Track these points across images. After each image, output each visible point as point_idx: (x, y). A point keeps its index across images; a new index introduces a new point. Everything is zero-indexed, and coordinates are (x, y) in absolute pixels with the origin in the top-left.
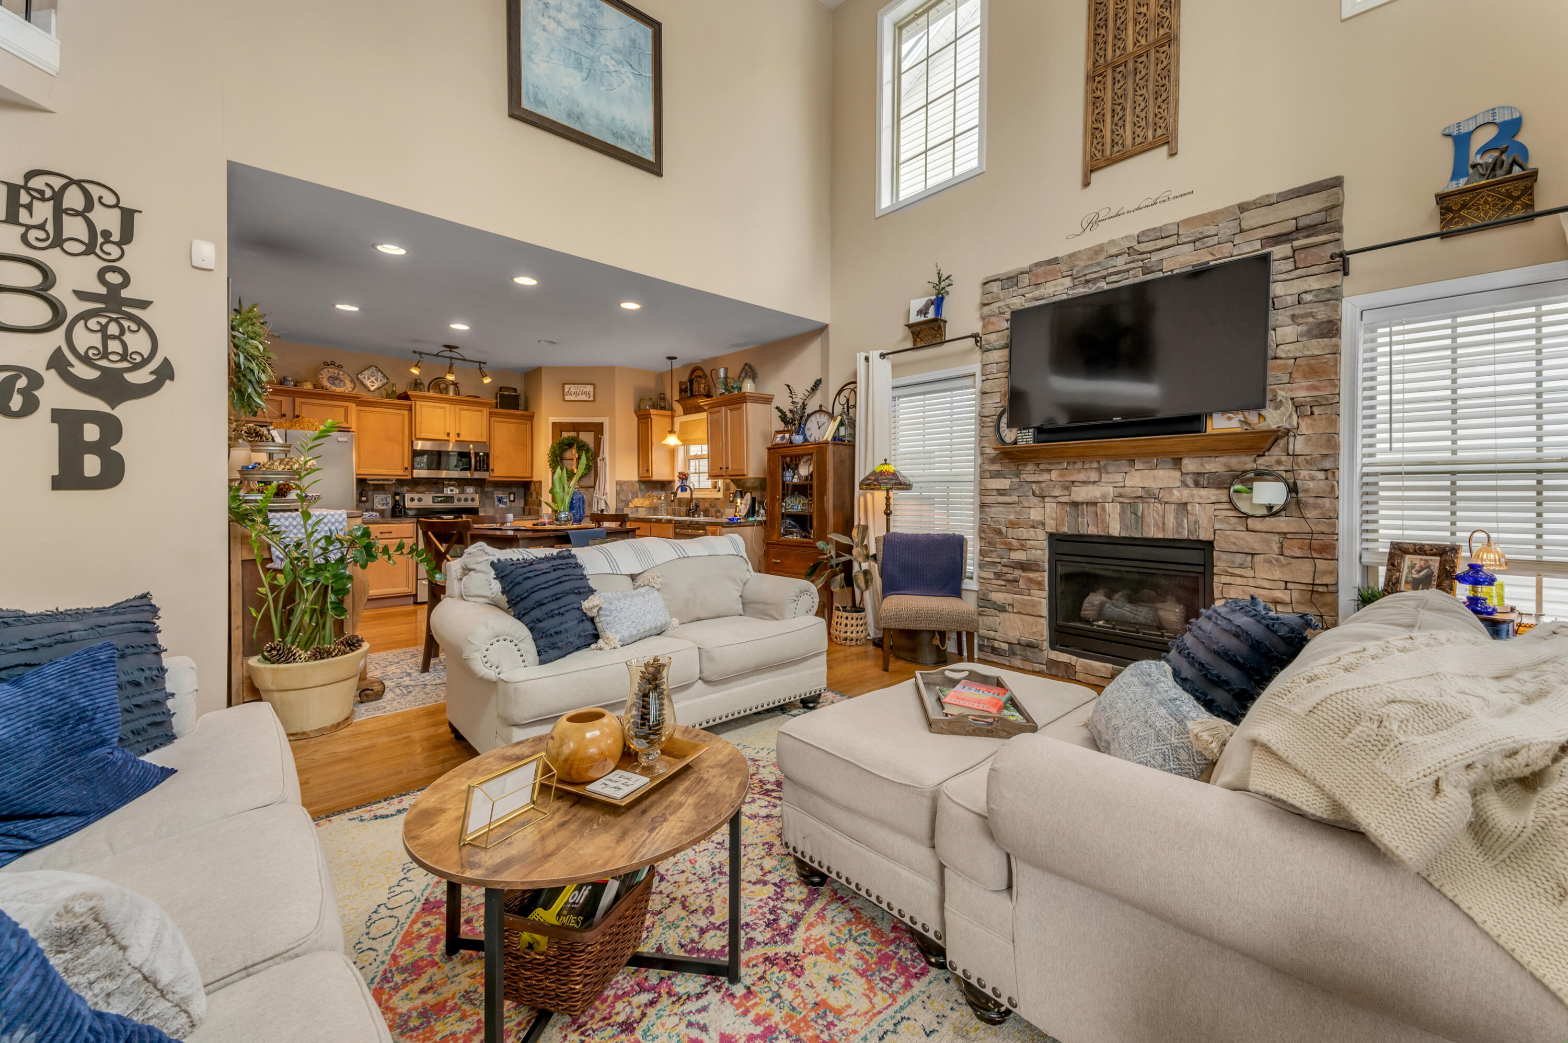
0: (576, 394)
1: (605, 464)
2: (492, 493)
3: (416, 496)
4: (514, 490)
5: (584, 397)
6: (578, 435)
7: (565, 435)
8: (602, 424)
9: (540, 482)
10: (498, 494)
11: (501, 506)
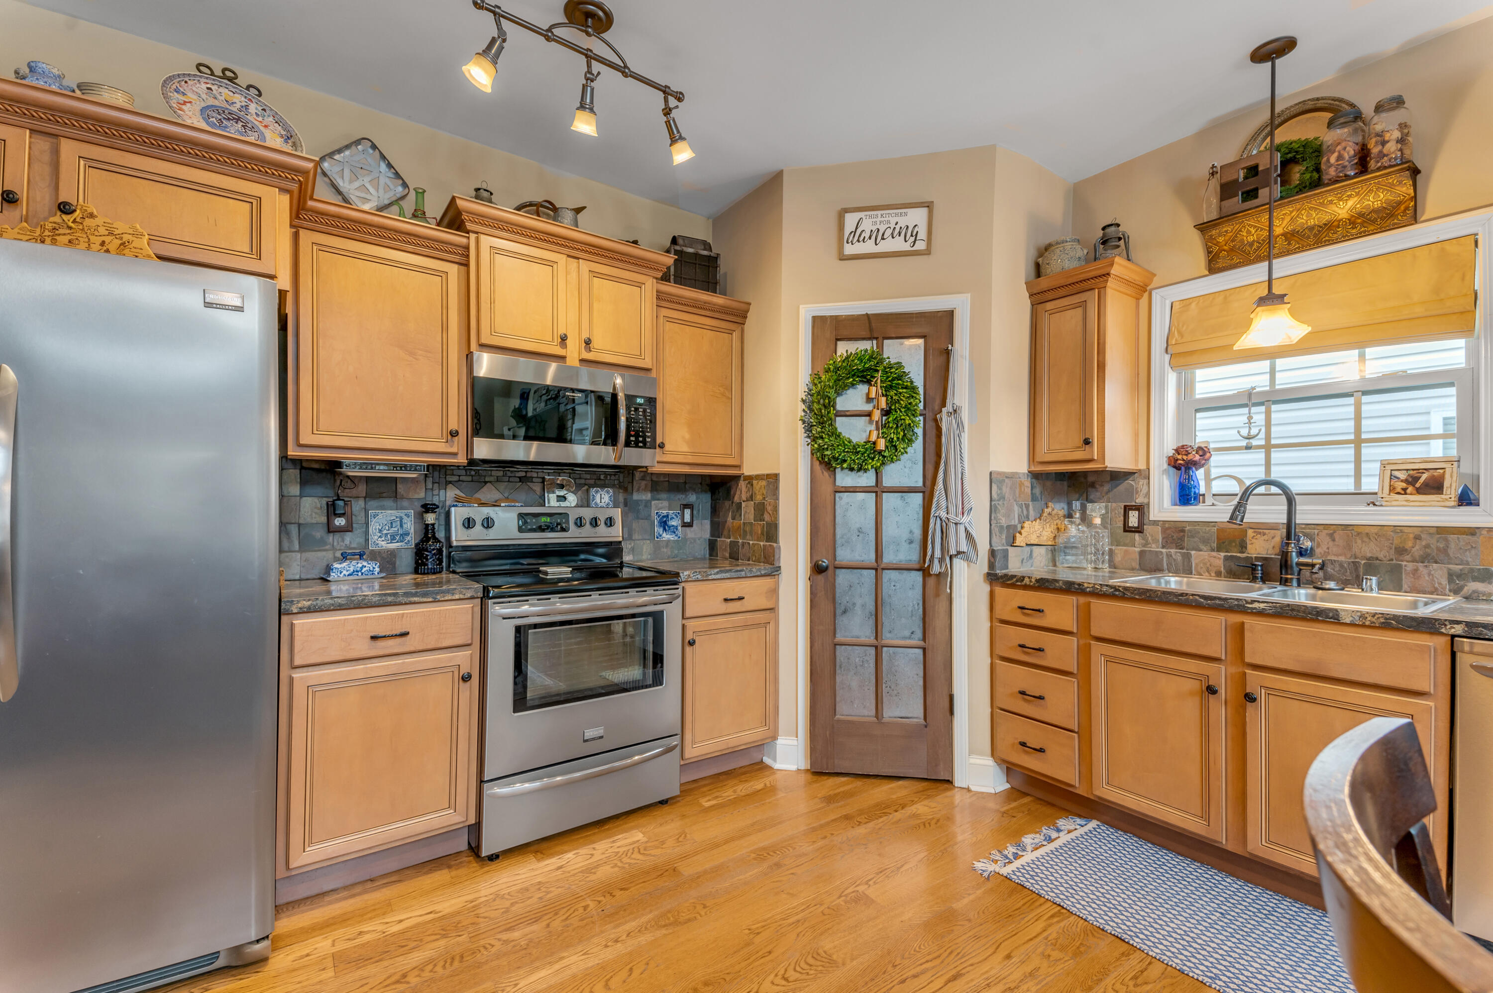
0: (877, 236)
1: (960, 425)
2: (647, 504)
3: (478, 513)
4: (692, 498)
5: (898, 244)
6: (880, 346)
7: (844, 349)
8: (950, 315)
9: (773, 480)
10: (661, 506)
11: (666, 536)
